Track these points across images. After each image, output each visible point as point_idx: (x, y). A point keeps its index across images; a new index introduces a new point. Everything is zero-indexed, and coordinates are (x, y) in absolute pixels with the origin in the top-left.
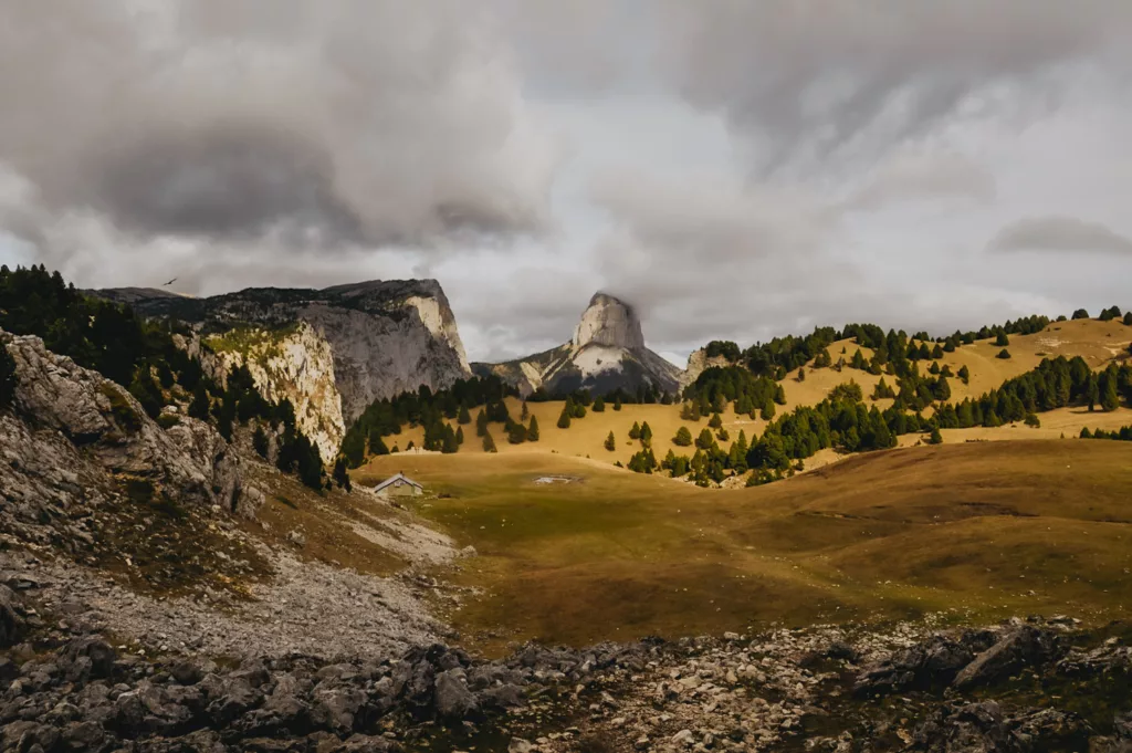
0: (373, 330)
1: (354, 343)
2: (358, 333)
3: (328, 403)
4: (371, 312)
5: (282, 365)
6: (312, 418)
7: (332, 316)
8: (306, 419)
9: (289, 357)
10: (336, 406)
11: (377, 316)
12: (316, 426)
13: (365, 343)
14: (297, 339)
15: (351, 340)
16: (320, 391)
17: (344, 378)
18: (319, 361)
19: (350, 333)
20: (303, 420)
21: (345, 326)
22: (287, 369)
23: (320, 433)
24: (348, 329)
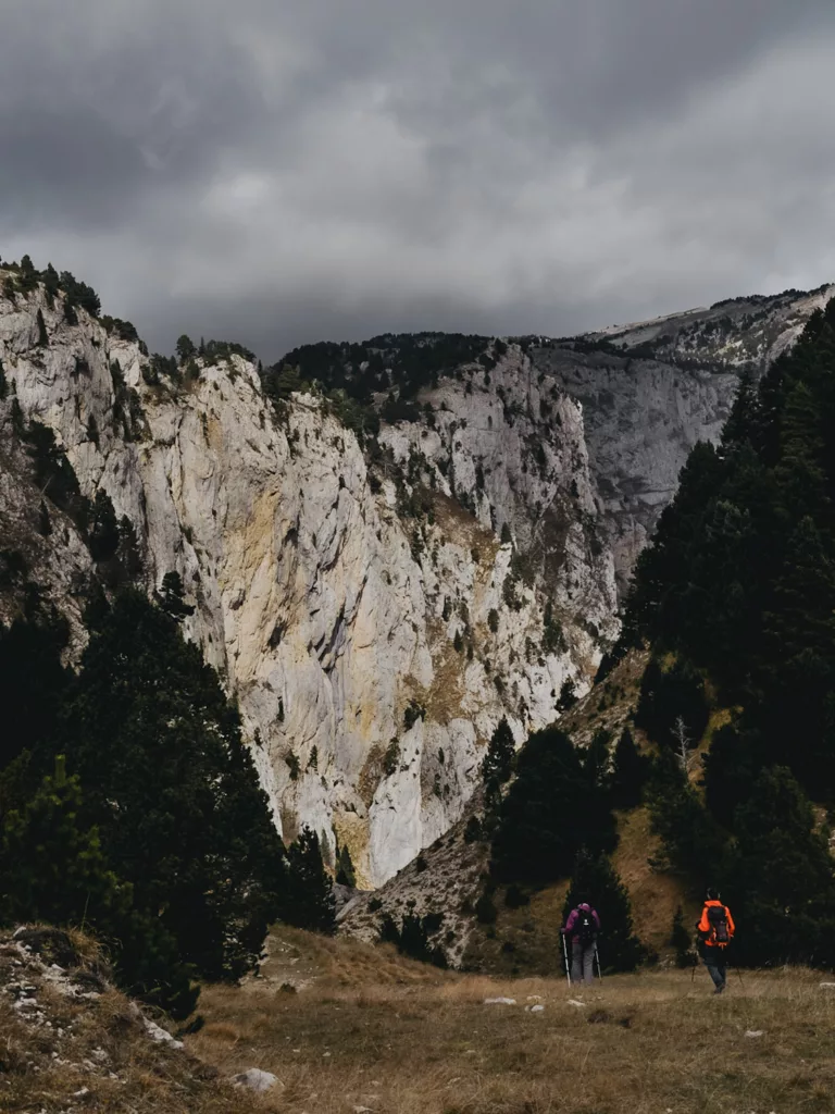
0: (696, 409)
1: (646, 444)
2: (654, 417)
3: (575, 576)
4: (689, 367)
5: (430, 447)
6: (525, 612)
7: (584, 372)
8: (506, 615)
9: (452, 428)
10: (602, 585)
11: (706, 374)
12: (537, 637)
13: (675, 443)
14: (479, 378)
15: (639, 437)
16: (550, 541)
17: (621, 532)
18: (548, 450)
19: (634, 418)
20: (493, 617)
21: (620, 401)
22: (446, 466)
23: (551, 659)
24: (630, 408)
